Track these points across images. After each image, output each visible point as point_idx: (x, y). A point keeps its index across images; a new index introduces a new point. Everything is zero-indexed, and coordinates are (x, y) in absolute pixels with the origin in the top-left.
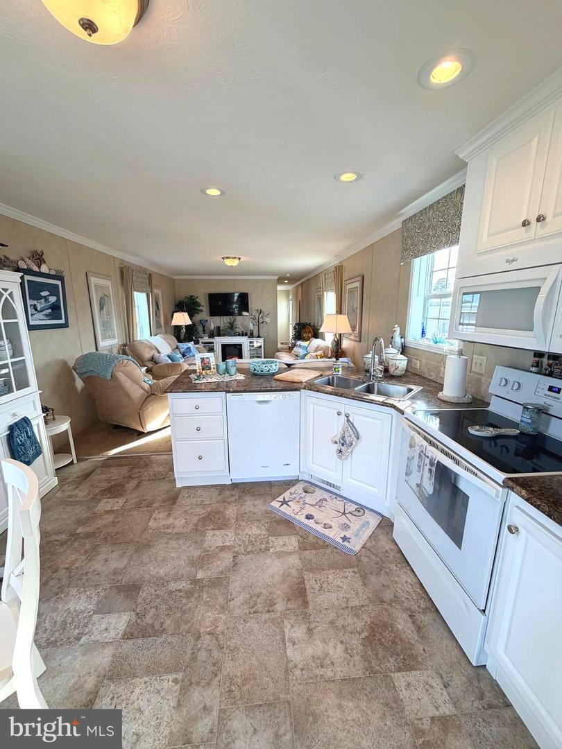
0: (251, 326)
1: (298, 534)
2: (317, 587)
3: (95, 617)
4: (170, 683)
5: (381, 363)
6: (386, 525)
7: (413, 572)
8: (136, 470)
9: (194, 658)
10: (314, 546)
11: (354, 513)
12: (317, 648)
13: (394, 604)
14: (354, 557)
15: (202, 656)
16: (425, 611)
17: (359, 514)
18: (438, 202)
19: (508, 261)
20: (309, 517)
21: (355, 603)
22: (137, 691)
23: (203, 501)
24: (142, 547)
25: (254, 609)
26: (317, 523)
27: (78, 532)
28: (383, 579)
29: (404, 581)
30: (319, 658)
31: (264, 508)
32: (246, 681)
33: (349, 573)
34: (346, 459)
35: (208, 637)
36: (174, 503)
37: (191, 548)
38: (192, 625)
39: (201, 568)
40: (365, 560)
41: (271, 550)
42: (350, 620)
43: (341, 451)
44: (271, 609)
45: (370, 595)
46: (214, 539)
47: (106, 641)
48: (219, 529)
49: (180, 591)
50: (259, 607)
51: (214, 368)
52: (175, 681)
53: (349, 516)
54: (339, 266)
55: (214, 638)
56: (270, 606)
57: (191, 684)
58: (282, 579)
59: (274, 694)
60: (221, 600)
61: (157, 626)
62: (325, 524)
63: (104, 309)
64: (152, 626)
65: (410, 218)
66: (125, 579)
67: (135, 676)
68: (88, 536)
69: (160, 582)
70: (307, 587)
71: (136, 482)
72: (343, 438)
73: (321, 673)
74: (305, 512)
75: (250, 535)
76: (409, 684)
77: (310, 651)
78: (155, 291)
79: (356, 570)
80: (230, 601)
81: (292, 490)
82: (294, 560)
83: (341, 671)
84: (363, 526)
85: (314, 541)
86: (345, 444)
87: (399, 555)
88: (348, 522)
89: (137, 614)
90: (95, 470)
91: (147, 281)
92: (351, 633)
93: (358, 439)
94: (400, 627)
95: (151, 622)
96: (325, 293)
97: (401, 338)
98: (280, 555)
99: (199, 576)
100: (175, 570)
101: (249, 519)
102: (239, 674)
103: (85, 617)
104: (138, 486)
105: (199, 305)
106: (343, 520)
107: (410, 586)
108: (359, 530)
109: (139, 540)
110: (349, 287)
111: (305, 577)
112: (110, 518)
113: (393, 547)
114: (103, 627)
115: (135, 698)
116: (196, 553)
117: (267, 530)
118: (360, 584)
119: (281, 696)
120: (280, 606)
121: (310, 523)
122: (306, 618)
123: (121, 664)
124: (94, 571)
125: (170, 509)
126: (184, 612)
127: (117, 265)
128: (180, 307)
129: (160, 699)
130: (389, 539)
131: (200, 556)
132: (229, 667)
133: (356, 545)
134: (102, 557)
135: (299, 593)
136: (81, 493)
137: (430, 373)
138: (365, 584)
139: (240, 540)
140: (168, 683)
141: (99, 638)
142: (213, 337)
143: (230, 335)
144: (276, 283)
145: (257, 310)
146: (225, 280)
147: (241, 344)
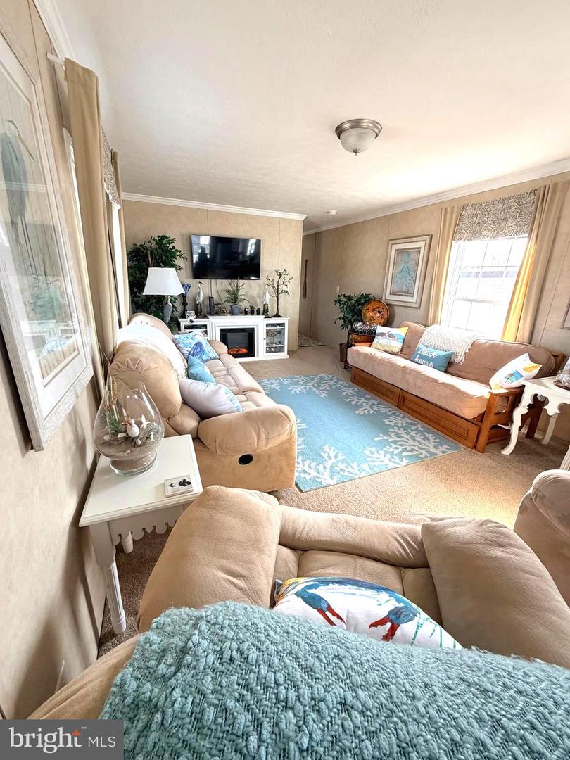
91: (111, 168)
142: (205, 317)
143: (232, 313)
144: (301, 226)
145: (277, 271)
146: (220, 213)
147: (253, 329)
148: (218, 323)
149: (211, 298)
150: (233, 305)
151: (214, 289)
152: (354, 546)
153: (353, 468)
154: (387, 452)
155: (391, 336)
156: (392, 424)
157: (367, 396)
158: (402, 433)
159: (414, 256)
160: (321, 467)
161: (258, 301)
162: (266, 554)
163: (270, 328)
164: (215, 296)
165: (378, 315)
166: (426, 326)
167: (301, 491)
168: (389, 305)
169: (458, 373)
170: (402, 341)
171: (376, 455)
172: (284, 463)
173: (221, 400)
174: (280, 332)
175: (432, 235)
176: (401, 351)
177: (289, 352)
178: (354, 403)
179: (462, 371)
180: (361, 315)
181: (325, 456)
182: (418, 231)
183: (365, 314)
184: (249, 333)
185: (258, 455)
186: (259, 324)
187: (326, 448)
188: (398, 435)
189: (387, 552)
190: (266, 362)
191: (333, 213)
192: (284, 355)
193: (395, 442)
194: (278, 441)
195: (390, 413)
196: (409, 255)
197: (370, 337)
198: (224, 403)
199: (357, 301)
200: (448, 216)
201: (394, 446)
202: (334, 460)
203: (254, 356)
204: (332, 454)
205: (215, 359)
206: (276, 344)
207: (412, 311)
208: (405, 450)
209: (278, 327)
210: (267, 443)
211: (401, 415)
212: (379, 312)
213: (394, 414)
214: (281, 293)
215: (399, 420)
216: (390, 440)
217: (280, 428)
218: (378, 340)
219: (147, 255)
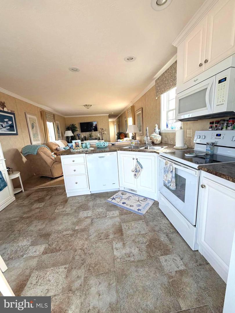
0: (99, 135)
1: (119, 210)
2: (127, 228)
3: (30, 248)
4: (63, 269)
5: (151, 139)
6: (156, 204)
7: (168, 219)
8: (50, 192)
9: (74, 258)
10: (126, 214)
11: (143, 200)
12: (127, 250)
13: (159, 231)
14: (143, 216)
15: (77, 258)
16: (172, 233)
17: (145, 200)
18: (168, 69)
19: (195, 81)
20: (123, 203)
21: (143, 232)
22: (48, 273)
23: (78, 201)
24: (52, 219)
25: (100, 238)
26: (127, 205)
27: (24, 216)
28: (155, 223)
29: (164, 223)
30: (128, 254)
31: (105, 202)
32: (96, 265)
33: (141, 222)
34: (138, 178)
35: (80, 250)
36: (66, 203)
37: (73, 218)
38: (73, 247)
39: (77, 225)
40: (147, 217)
41: (108, 216)
42: (141, 239)
43: (135, 175)
44: (107, 238)
45: (150, 229)
46: (83, 214)
47: (35, 256)
48: (85, 210)
49: (68, 234)
50: (102, 237)
51: (81, 146)
52: (65, 268)
53: (141, 201)
54: (133, 106)
55: (82, 251)
56: (107, 236)
57: (72, 268)
58: (112, 226)
59: (108, 269)
60: (86, 236)
61: (58, 248)
62: (130, 205)
63: (34, 128)
64: (56, 248)
65: (158, 78)
66: (44, 232)
67: (47, 268)
68: (28, 218)
69: (59, 232)
70: (123, 228)
71: (50, 196)
72: (136, 169)
73: (129, 259)
74: (122, 202)
75: (98, 212)
76: (166, 260)
77: (124, 252)
78: (57, 122)
79: (143, 220)
80: (90, 236)
81: (117, 194)
82: (118, 219)
83: (137, 258)
84: (147, 204)
85: (126, 212)
86: (136, 172)
87: (161, 214)
88: (140, 204)
89: (49, 244)
90: (32, 193)
91: (53, 117)
92: (142, 243)
93: (142, 168)
94: (162, 240)
95: (55, 247)
96: (128, 118)
97: (159, 129)
98: (111, 218)
99: (76, 228)
100: (66, 227)
101: (99, 206)
102: (93, 263)
103: (26, 248)
104: (50, 198)
105: (76, 128)
106: (138, 203)
107: (166, 225)
108: (145, 206)
109: (51, 217)
110: (137, 114)
111: (122, 225)
112: (38, 210)
113: (159, 211)
114: (34, 250)
115: (48, 276)
116: (75, 220)
117: (106, 209)
118: (145, 225)
119: (112, 269)
120: (111, 236)
121: (125, 205)
122: (122, 240)
123: (42, 264)
124: (30, 230)
125: (64, 205)
126: (69, 242)
127: (39, 110)
128: (68, 129)
129: (58, 275)
130: (158, 209)
131: (77, 221)
132: (89, 261)
133: (144, 212)
134: (34, 225)
135: (119, 231)
136: (26, 202)
137: (171, 141)
138: (147, 225)
139: (94, 214)
140: (62, 269)
141: (32, 255)
144: (108, 117)
150: (90, 138)
164: (86, 136)
214: (103, 134)
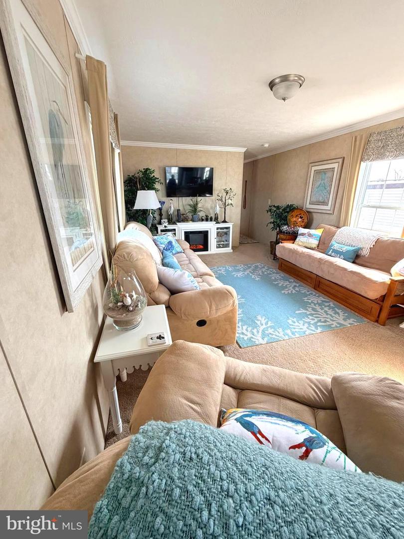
91: (114, 127)
105: (156, 182)
142: (174, 223)
143: (193, 220)
144: (242, 156)
145: (225, 190)
146: (185, 151)
147: (208, 231)
148: (183, 227)
149: (178, 210)
150: (194, 215)
151: (180, 204)
152: (278, 389)
153: (279, 332)
154: (305, 322)
155: (310, 235)
156: (310, 301)
157: (290, 280)
158: (318, 308)
159: (329, 174)
160: (255, 331)
161: (211, 211)
162: (215, 390)
163: (219, 230)
164: (181, 208)
165: (300, 220)
166: (338, 227)
167: (240, 347)
168: (308, 212)
169: (363, 263)
170: (318, 239)
171: (297, 324)
172: (228, 327)
173: (185, 282)
174: (227, 234)
175: (344, 158)
176: (318, 247)
177: (233, 248)
178: (280, 285)
179: (367, 262)
180: (286, 220)
181: (258, 323)
182: (333, 155)
183: (289, 220)
184: (205, 234)
185: (210, 320)
186: (211, 228)
187: (259, 317)
188: (314, 309)
189: (304, 396)
190: (217, 254)
191: (266, 145)
192: (229, 250)
193: (312, 315)
194: (224, 311)
195: (308, 293)
196: (325, 174)
197: (293, 237)
198: (186, 283)
199: (283, 210)
200: (358, 143)
201: (311, 317)
202: (264, 326)
203: (208, 250)
204: (264, 322)
205: (181, 253)
206: (223, 241)
207: (327, 216)
208: (320, 321)
209: (225, 230)
210: (216, 312)
211: (317, 295)
212: (301, 218)
213: (311, 294)
214: (228, 205)
215: (315, 298)
216: (308, 313)
217: (226, 302)
218: (300, 239)
219: (136, 182)
